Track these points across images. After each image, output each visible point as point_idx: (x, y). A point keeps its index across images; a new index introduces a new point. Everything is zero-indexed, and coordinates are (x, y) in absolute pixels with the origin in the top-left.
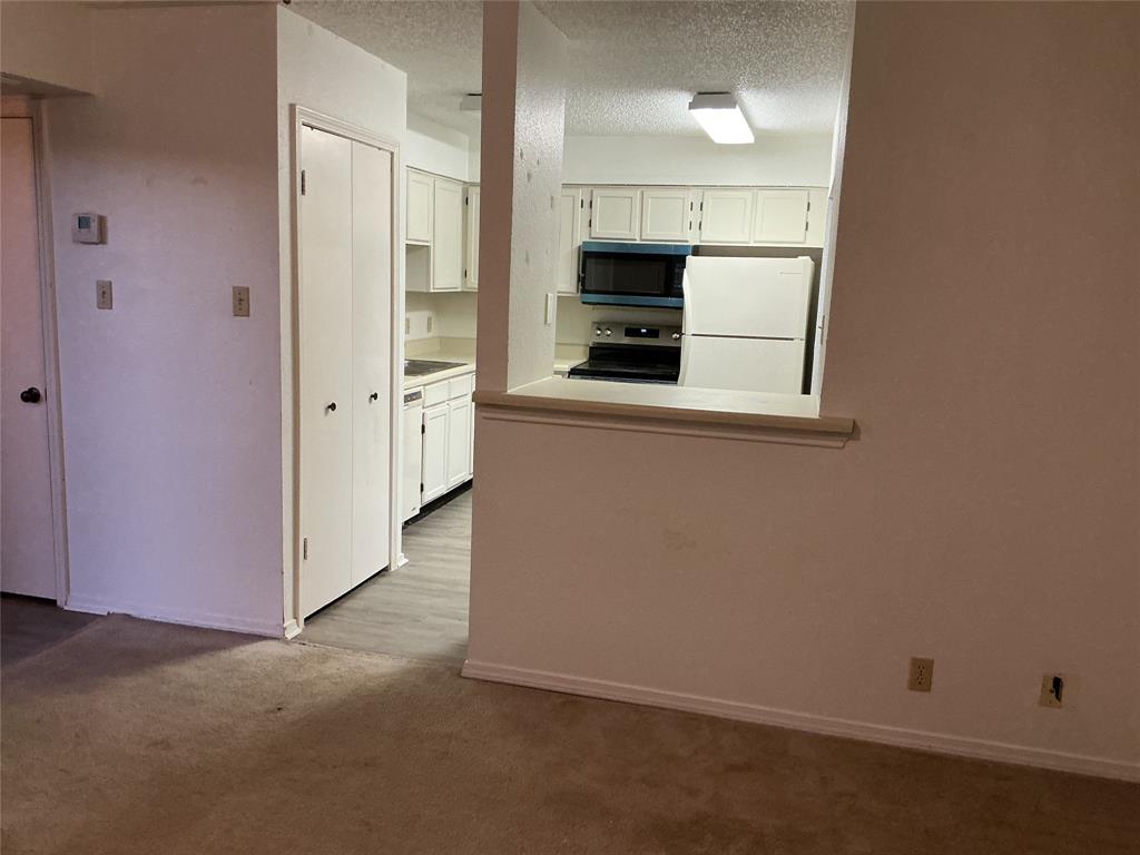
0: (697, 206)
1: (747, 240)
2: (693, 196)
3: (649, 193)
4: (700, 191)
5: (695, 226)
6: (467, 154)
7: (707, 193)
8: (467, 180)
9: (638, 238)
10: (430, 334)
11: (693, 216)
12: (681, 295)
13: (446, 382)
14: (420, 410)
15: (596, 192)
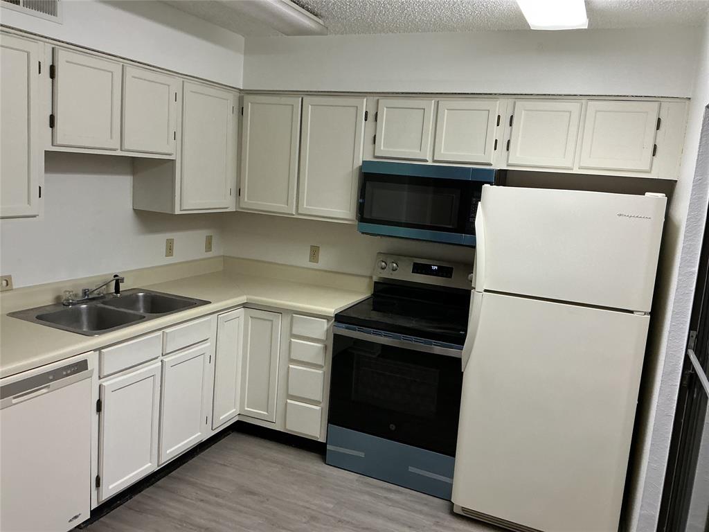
0: (505, 121)
1: (569, 165)
2: (500, 108)
3: (445, 103)
4: (510, 101)
5: (502, 145)
6: (242, 56)
7: (519, 104)
8: (242, 88)
9: (429, 158)
10: (210, 254)
11: (500, 133)
12: (472, 231)
13: (160, 333)
14: (95, 382)
15: (383, 102)
